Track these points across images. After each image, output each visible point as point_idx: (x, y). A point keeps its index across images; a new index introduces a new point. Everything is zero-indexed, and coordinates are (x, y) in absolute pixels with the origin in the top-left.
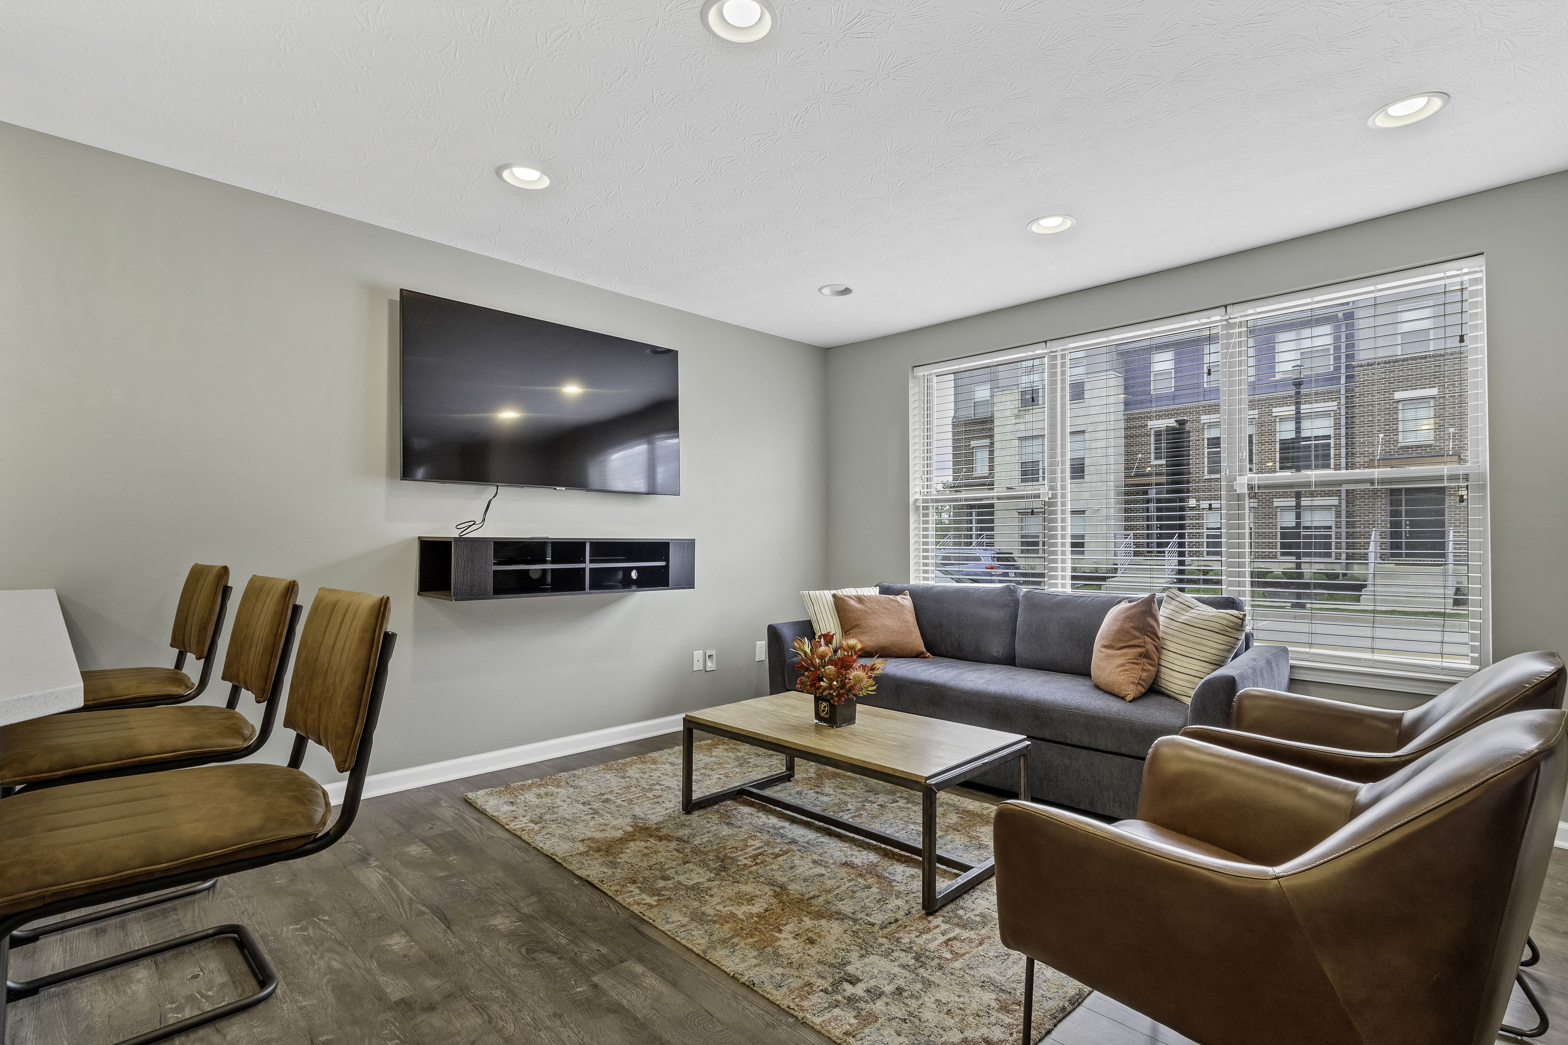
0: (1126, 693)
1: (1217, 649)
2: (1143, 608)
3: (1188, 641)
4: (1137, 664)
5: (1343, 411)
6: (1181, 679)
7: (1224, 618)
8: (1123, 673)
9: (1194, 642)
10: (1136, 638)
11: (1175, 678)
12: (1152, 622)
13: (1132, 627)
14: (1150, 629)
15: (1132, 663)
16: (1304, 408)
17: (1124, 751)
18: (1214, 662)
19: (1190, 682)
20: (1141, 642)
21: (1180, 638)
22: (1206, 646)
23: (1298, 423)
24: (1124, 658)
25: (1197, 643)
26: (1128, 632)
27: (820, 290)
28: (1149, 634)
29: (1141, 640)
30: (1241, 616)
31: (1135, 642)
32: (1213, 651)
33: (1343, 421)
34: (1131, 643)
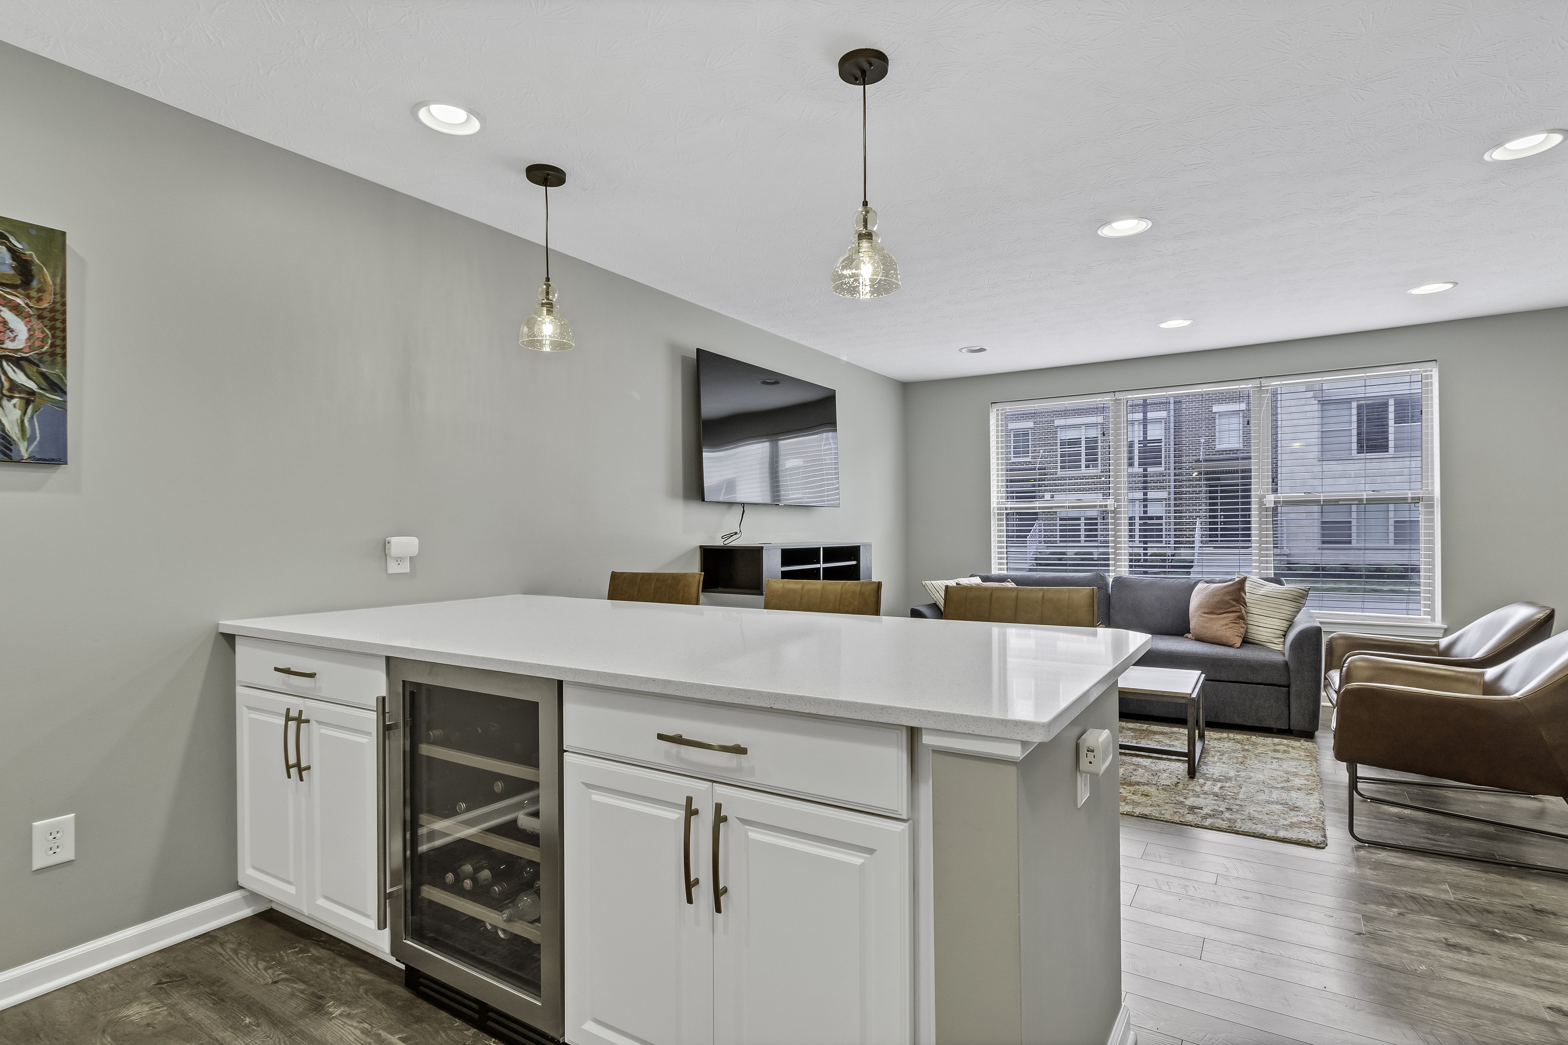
0: (1234, 642)
1: (1291, 611)
2: (1239, 586)
3: (1269, 607)
4: (1237, 623)
5: (1172, 419)
6: (1266, 632)
7: (1295, 591)
8: (1228, 630)
9: (1274, 608)
10: (1234, 606)
11: (1262, 631)
12: (1244, 595)
13: (1231, 599)
14: (1243, 600)
15: (1233, 623)
16: (1150, 415)
17: (1241, 680)
18: (1289, 620)
19: (1274, 633)
20: (1238, 609)
21: (1262, 605)
22: (1283, 609)
23: (1145, 427)
24: (1227, 620)
25: (1276, 608)
26: (1228, 603)
27: (960, 350)
28: (1242, 603)
29: (1238, 608)
30: (1307, 590)
31: (1234, 609)
32: (1289, 613)
33: (1172, 425)
34: (1230, 610)
